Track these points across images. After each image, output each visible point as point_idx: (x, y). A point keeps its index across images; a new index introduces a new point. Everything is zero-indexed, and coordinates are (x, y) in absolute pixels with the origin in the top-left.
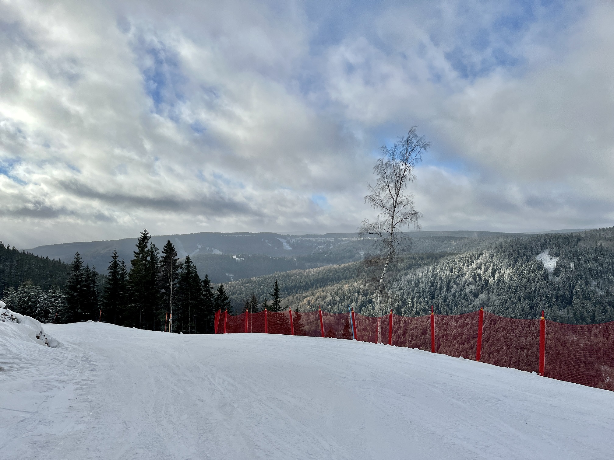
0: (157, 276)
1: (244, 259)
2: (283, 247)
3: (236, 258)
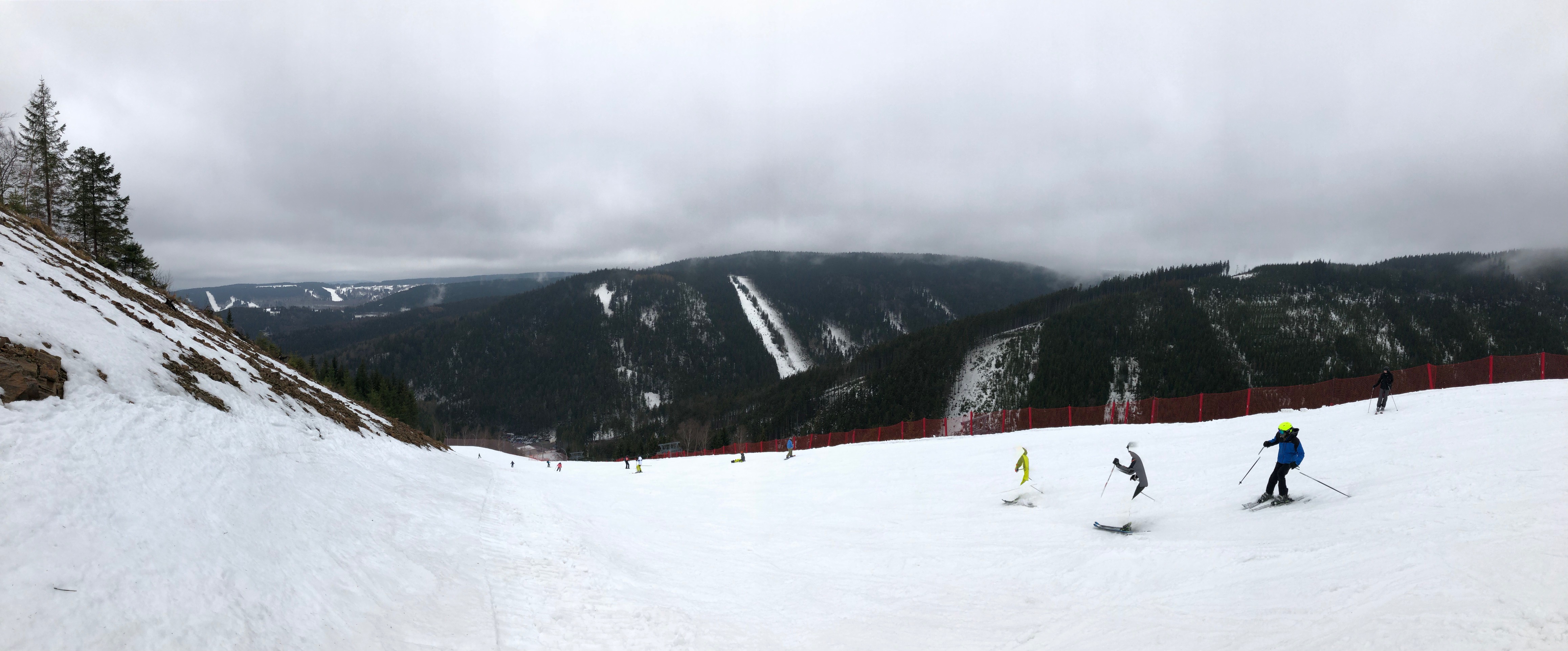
1: (279, 312)
2: (331, 299)
3: (271, 311)
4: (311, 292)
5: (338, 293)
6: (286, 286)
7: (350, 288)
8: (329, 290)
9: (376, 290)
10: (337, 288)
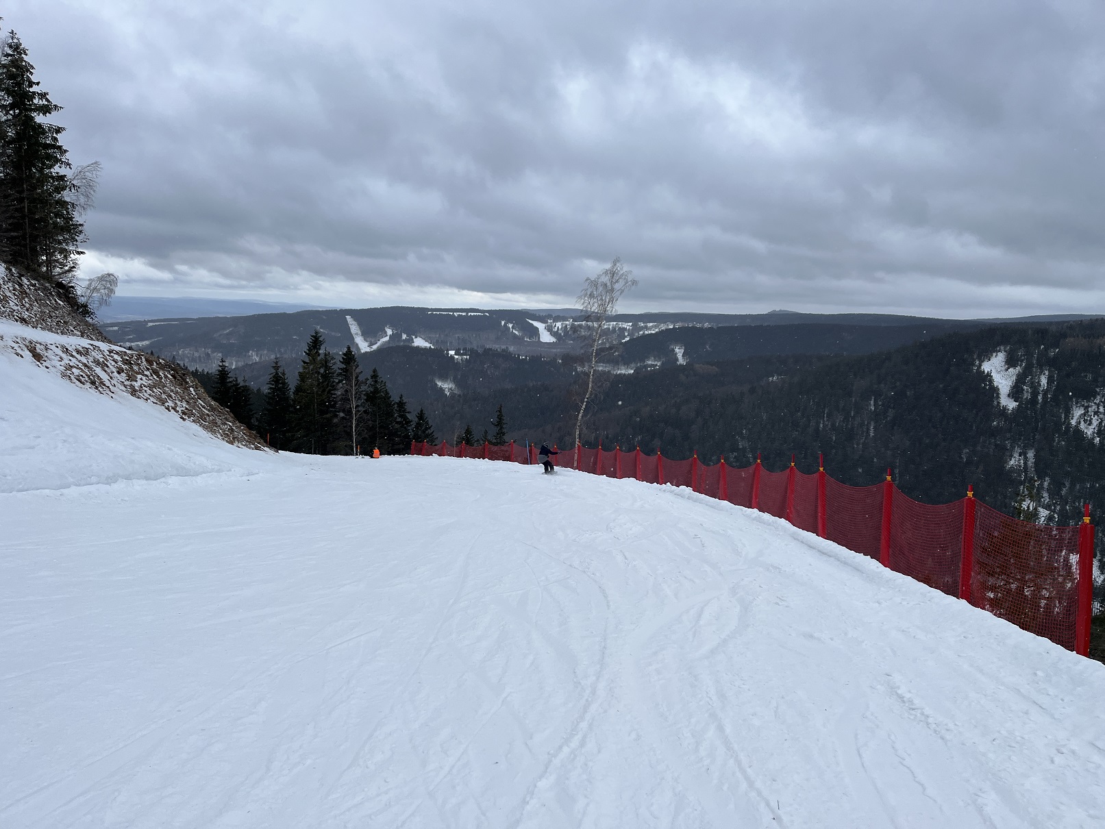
0: (335, 394)
1: (468, 357)
2: (539, 338)
3: (456, 354)
4: (510, 326)
5: (549, 329)
6: (472, 314)
7: (567, 323)
8: (536, 324)
9: (606, 328)
10: (549, 321)
